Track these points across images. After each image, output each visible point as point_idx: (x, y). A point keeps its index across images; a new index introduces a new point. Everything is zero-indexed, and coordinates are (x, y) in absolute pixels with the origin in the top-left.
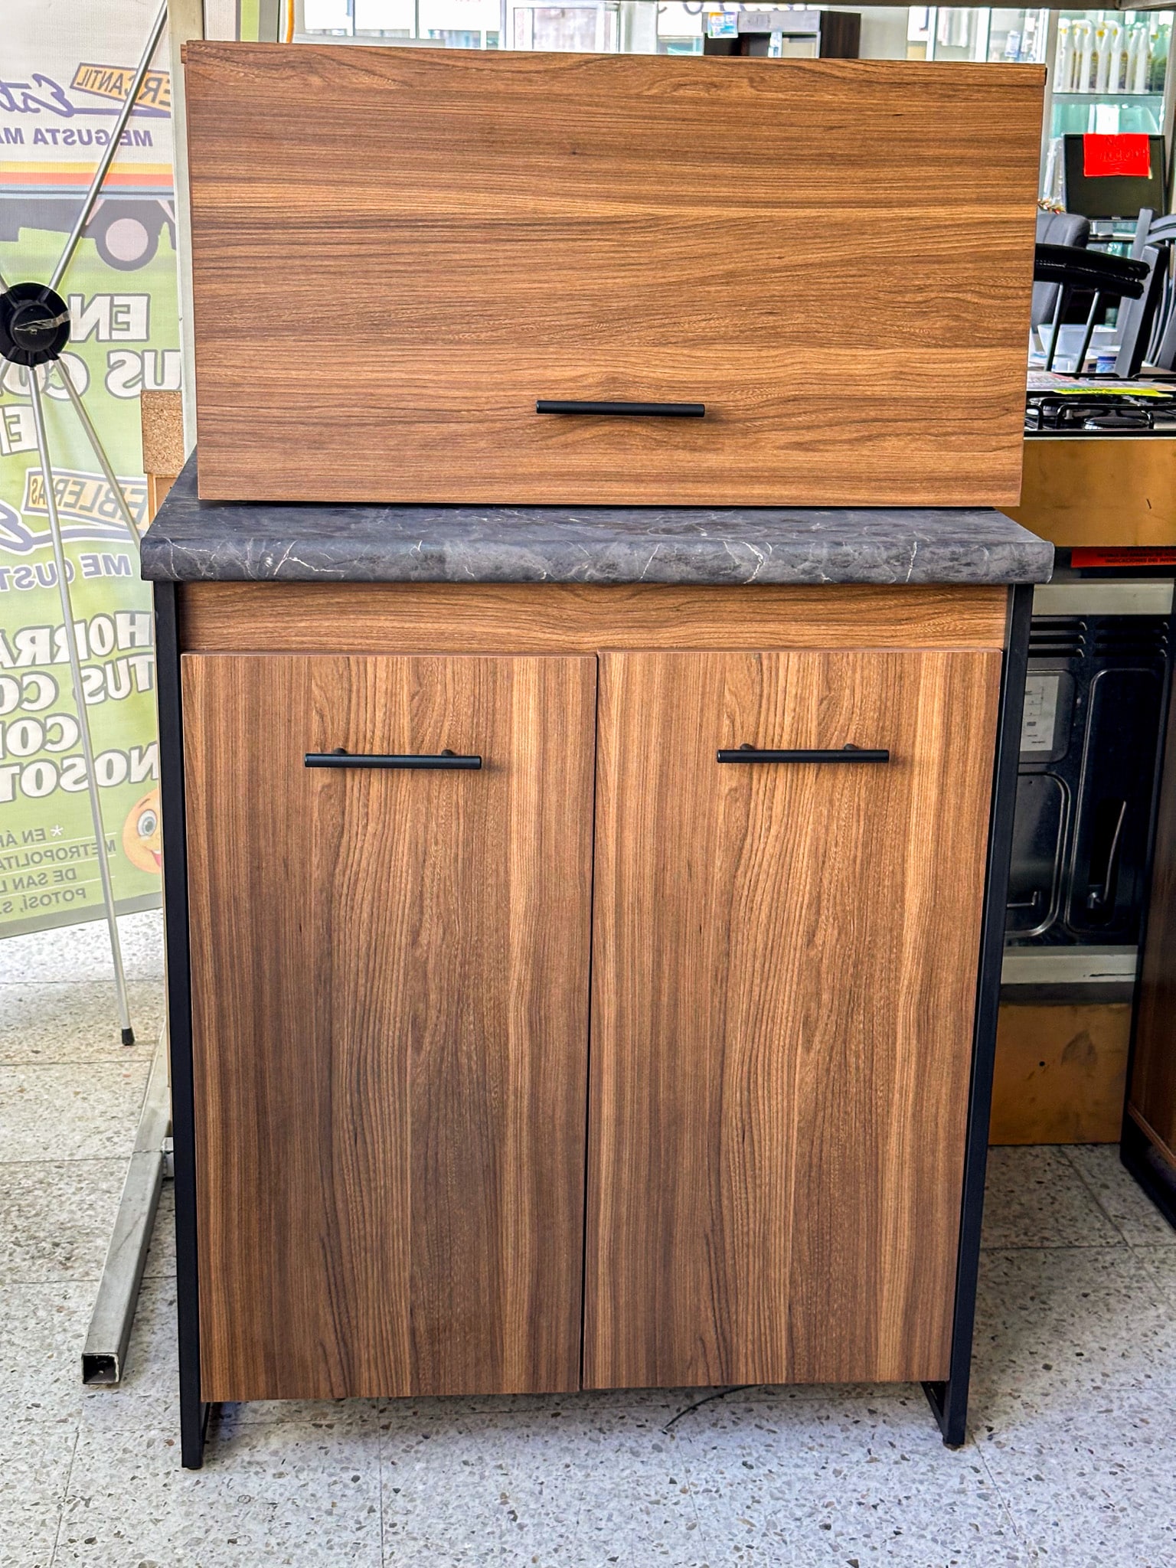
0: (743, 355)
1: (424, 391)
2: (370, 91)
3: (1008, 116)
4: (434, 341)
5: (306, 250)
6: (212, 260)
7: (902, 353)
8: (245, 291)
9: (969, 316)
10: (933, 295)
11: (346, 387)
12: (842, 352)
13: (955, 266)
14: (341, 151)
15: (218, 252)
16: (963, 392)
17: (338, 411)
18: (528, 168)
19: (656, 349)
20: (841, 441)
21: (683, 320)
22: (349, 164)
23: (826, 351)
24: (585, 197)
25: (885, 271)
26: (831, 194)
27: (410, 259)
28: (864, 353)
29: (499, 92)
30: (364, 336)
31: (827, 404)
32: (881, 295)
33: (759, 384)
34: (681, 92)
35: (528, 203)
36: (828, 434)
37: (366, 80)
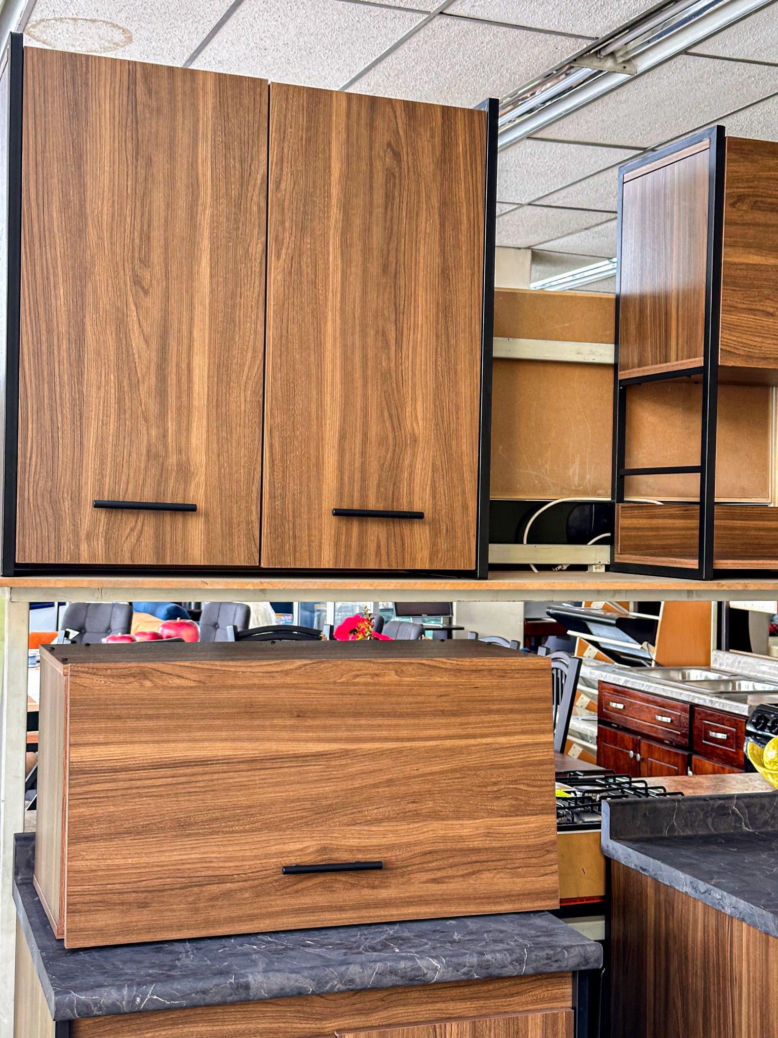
0: (399, 828)
1: (211, 865)
2: (179, 688)
3: (534, 686)
4: (217, 833)
5: (139, 783)
6: (80, 794)
7: (489, 821)
8: (100, 811)
9: (523, 798)
10: (502, 787)
11: (162, 866)
12: (455, 822)
13: (513, 769)
14: (162, 723)
15: (85, 789)
16: (523, 842)
17: (157, 882)
18: (273, 727)
19: (349, 828)
20: (457, 876)
21: (364, 809)
22: (167, 730)
23: (446, 822)
24: (306, 741)
25: (475, 774)
26: (443, 732)
27: (202, 784)
28: (467, 822)
29: (255, 684)
30: (174, 833)
31: (448, 854)
32: (474, 788)
33: (409, 845)
34: (358, 680)
35: (273, 747)
36: (450, 872)
37: (178, 681)
